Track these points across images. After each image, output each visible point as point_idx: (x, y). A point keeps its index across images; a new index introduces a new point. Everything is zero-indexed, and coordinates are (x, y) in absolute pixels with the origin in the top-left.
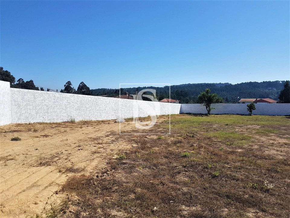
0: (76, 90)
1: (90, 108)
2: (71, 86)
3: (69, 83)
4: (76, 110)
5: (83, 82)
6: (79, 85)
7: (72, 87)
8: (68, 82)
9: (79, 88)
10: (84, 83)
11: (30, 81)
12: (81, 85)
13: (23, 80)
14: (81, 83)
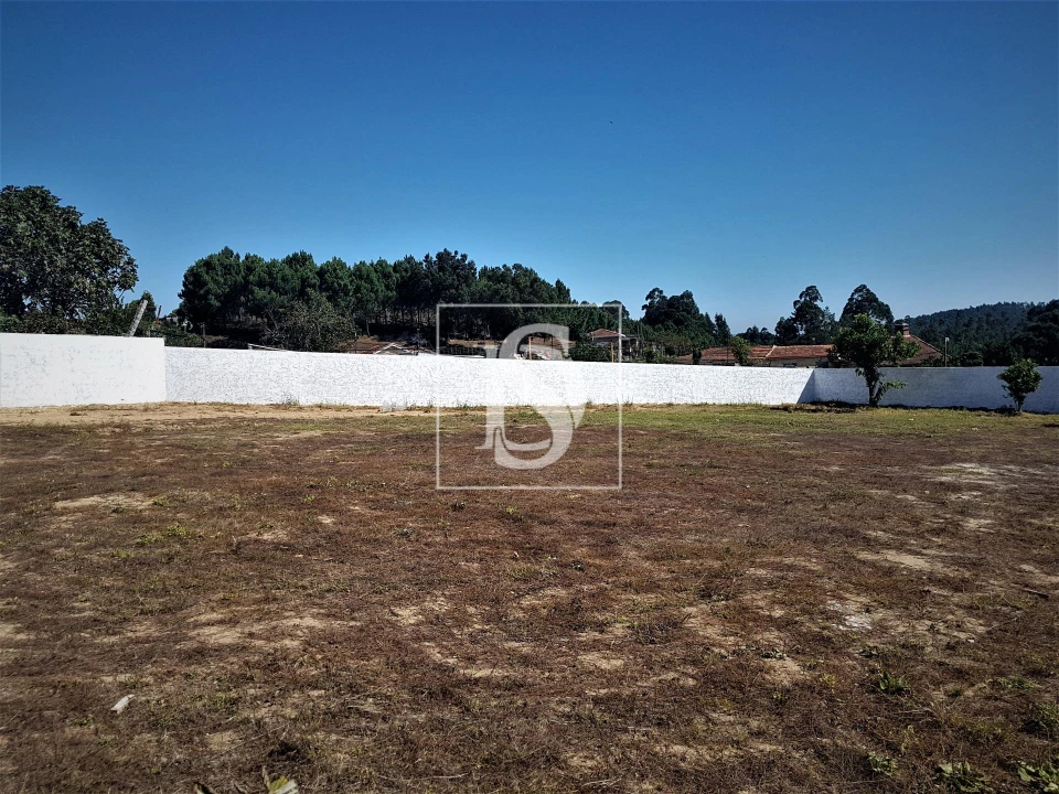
0: (837, 319)
1: (346, 380)
2: (818, 303)
3: (811, 293)
4: (304, 382)
5: (864, 286)
6: (851, 299)
7: (823, 308)
8: (809, 288)
9: (847, 311)
10: (868, 290)
11: (682, 296)
12: (855, 296)
13: (661, 292)
14: (857, 291)
